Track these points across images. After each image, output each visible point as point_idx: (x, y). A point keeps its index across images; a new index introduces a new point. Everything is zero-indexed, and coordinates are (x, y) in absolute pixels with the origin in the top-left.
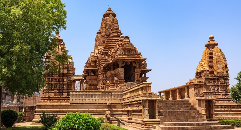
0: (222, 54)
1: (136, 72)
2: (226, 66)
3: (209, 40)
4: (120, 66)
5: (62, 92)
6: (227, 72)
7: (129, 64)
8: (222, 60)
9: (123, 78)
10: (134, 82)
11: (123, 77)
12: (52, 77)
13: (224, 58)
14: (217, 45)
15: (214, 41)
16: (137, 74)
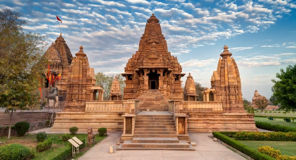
0: (235, 64)
1: (160, 79)
2: (238, 76)
3: (224, 50)
4: (145, 74)
5: (80, 101)
6: (239, 82)
7: (154, 72)
8: (234, 70)
9: (147, 86)
10: (158, 89)
11: (148, 84)
12: (73, 88)
13: (236, 67)
14: (231, 55)
15: (228, 51)
16: (161, 81)
